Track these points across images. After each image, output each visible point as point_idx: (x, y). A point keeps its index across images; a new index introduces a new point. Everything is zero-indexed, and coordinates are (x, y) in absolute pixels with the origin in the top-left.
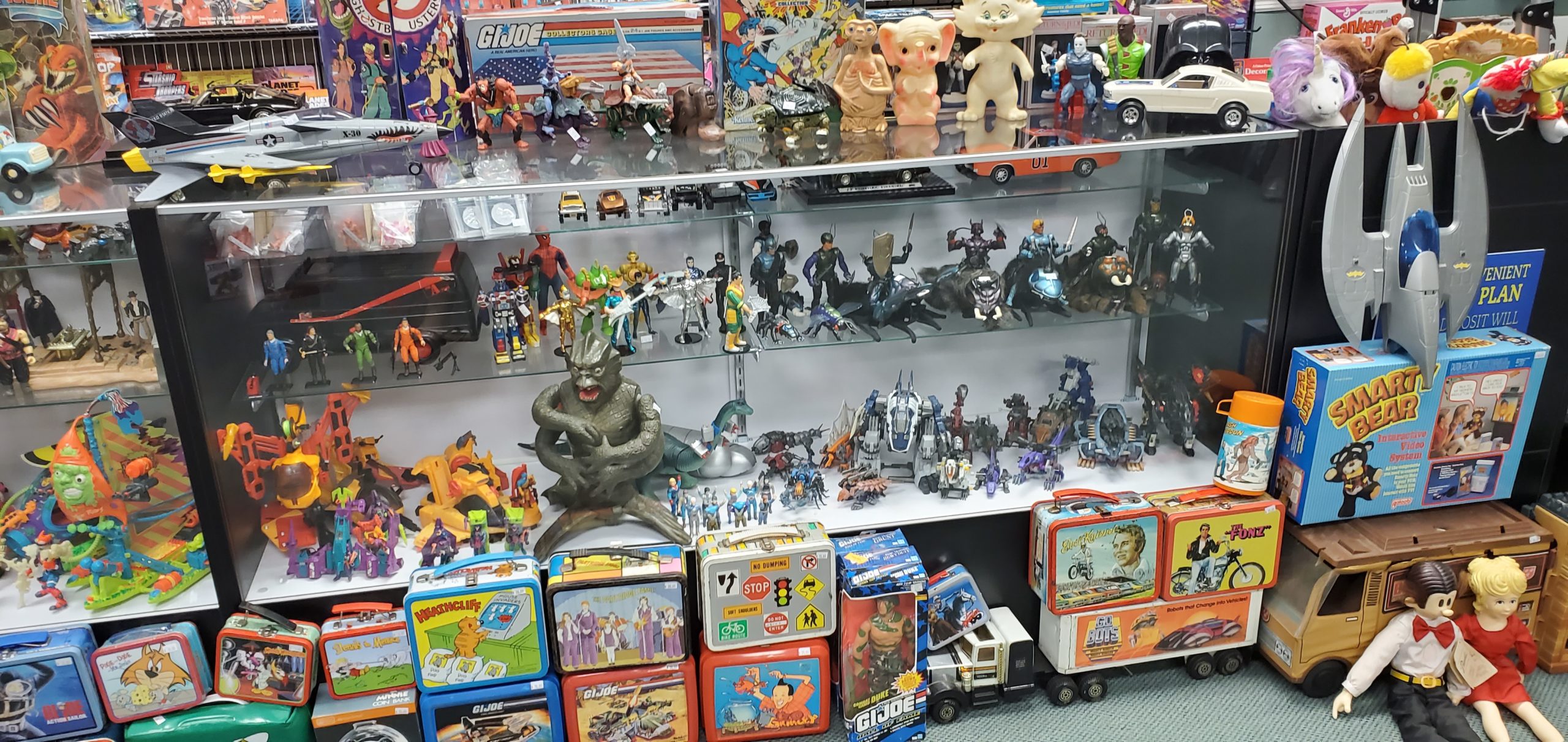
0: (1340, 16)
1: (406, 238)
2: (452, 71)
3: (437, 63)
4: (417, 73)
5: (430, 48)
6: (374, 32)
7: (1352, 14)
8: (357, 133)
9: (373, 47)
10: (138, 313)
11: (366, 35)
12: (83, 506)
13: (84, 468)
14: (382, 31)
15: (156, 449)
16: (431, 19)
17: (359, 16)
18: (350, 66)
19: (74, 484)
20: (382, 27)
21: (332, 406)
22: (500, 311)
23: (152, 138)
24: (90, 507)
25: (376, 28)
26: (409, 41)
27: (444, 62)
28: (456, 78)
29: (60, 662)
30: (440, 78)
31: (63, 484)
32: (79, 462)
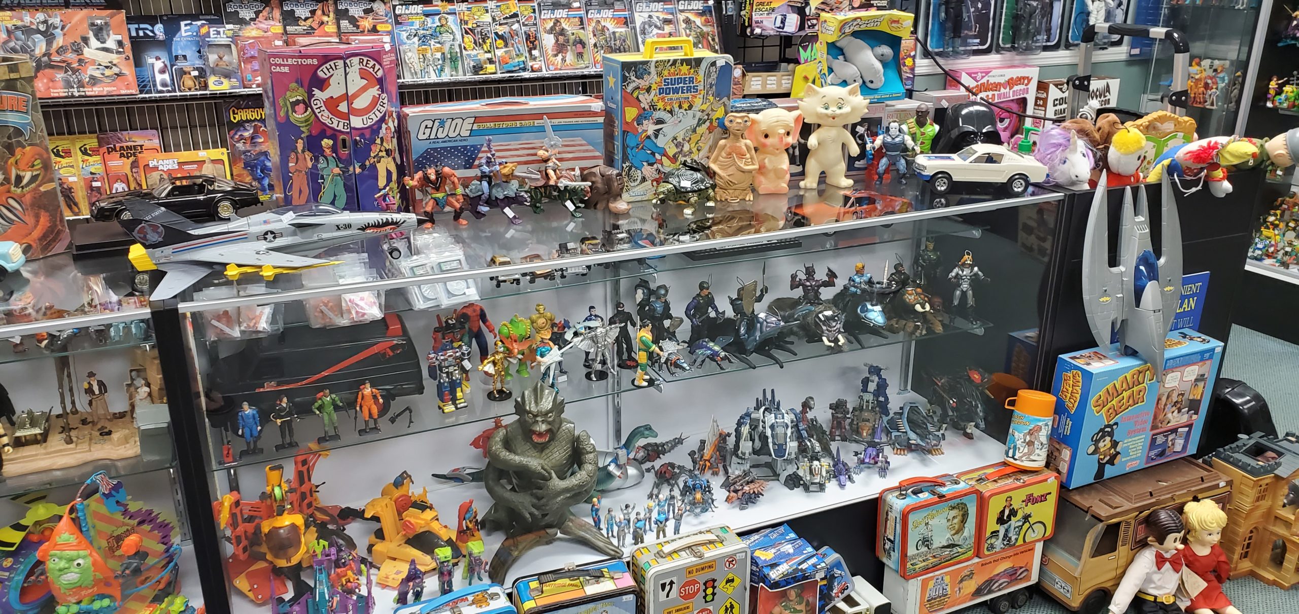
0: (975, 79)
1: (374, 312)
2: (394, 159)
3: (384, 154)
4: (367, 163)
5: (378, 141)
6: (333, 129)
7: (983, 77)
8: (348, 226)
9: (331, 142)
10: (97, 392)
11: (326, 131)
12: (78, 588)
13: (82, 553)
14: (341, 128)
15: (135, 522)
16: (379, 115)
17: (319, 115)
18: (308, 159)
19: (72, 569)
20: (341, 125)
21: (300, 465)
22: (447, 367)
23: (160, 239)
24: (86, 588)
25: (334, 126)
26: (362, 136)
27: (388, 152)
28: (397, 165)
30: (386, 165)
31: (60, 570)
32: (78, 547)
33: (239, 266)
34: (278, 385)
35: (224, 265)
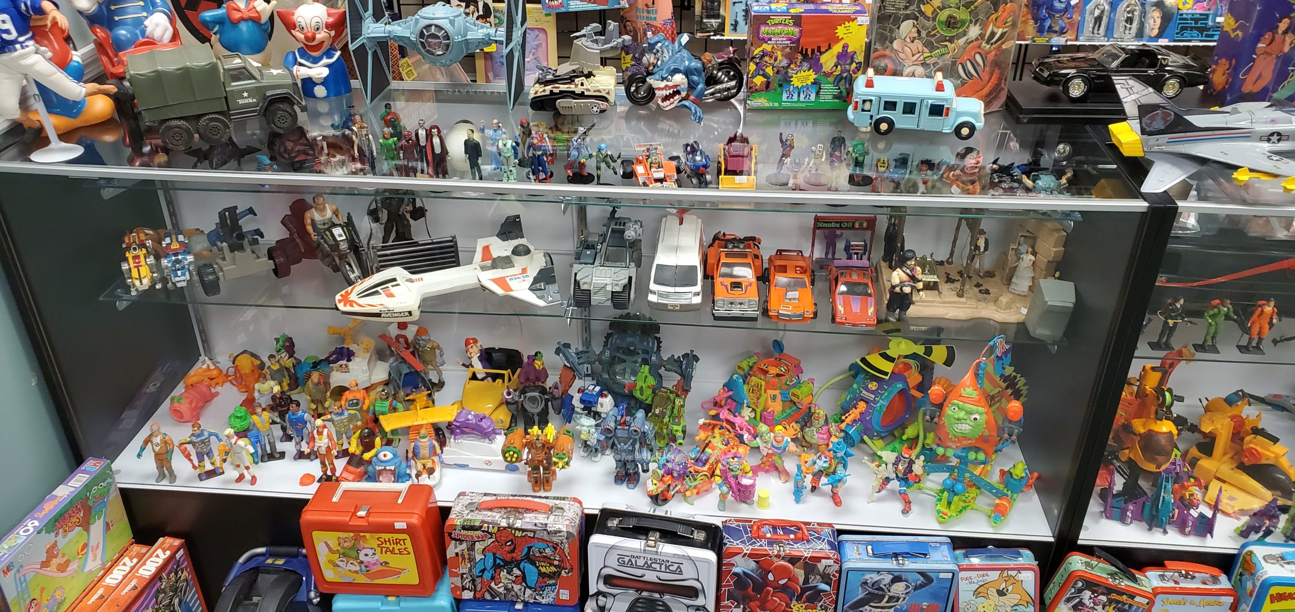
12: (964, 437)
13: (980, 409)
15: (1005, 385)
18: (1288, 42)
19: (968, 421)
24: (970, 439)
29: (942, 575)
31: (958, 419)
32: (977, 403)
33: (1251, 170)
34: (1167, 282)
35: (1236, 168)
